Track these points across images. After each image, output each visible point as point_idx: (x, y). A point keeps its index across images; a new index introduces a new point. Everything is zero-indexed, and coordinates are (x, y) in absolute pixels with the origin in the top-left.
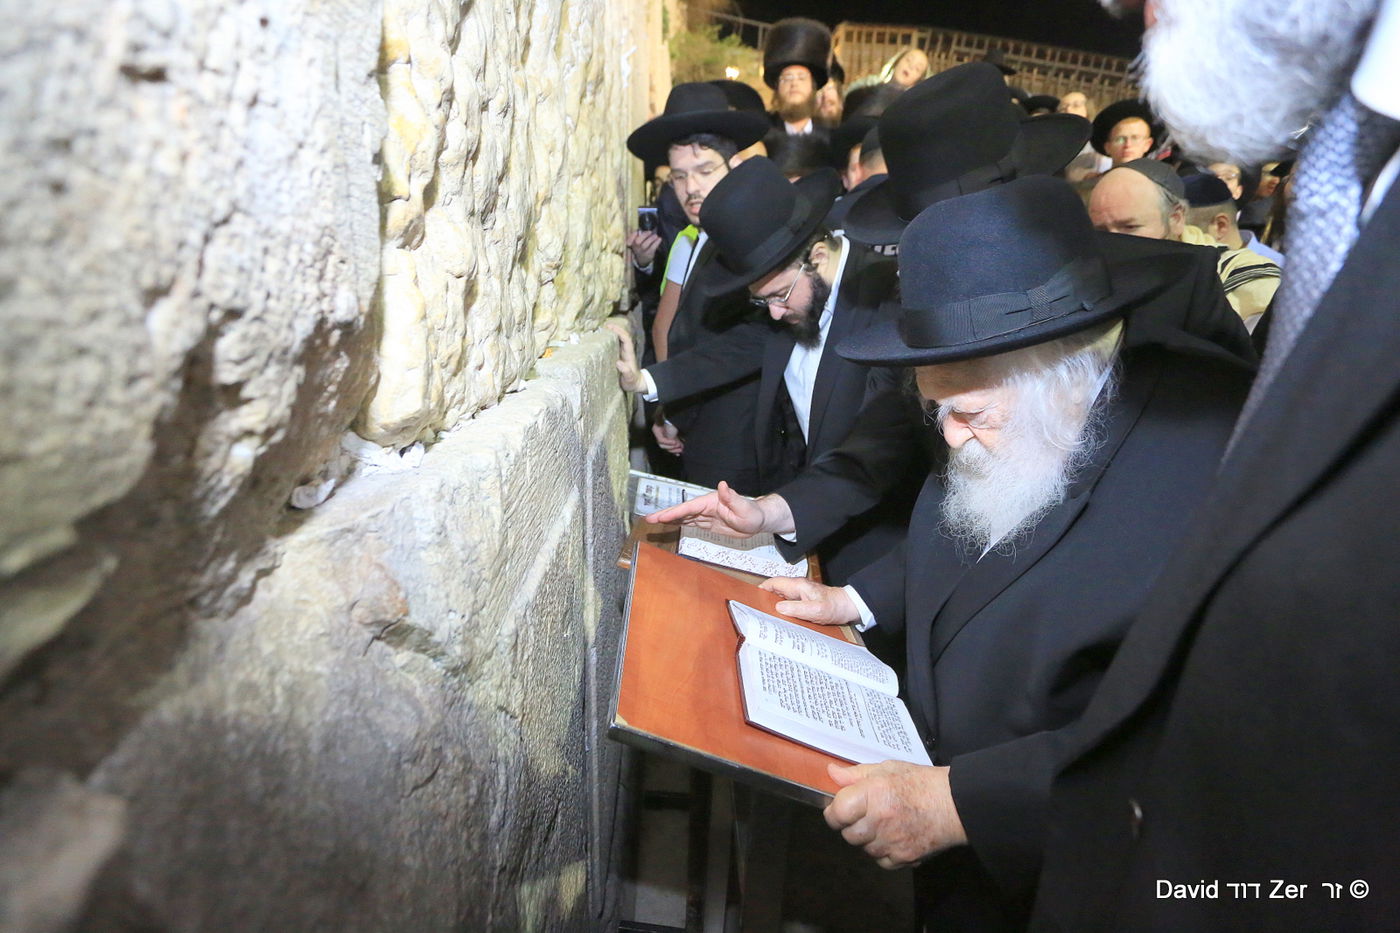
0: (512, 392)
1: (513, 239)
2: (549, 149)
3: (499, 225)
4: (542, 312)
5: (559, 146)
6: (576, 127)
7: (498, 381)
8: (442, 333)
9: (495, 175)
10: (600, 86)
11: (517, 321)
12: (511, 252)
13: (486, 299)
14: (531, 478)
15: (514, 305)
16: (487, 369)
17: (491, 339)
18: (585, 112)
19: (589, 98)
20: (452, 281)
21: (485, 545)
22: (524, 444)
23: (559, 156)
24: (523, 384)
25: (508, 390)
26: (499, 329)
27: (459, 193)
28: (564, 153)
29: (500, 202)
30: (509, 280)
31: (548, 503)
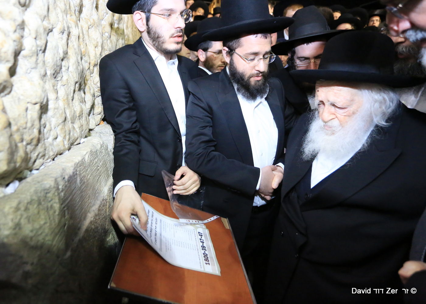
0: (78, 144)
1: (73, 83)
2: (95, 45)
3: (65, 78)
4: (97, 108)
5: (100, 44)
6: (110, 36)
7: (66, 143)
8: (25, 130)
9: (58, 58)
11: (78, 115)
12: (72, 88)
13: (56, 110)
14: (81, 183)
15: (75, 109)
16: (60, 139)
17: (60, 127)
20: (30, 106)
21: (48, 225)
23: (100, 48)
24: (83, 140)
25: (75, 143)
26: (65, 121)
27: (35, 68)
28: (102, 47)
29: (64, 69)
30: (73, 100)
31: (94, 189)
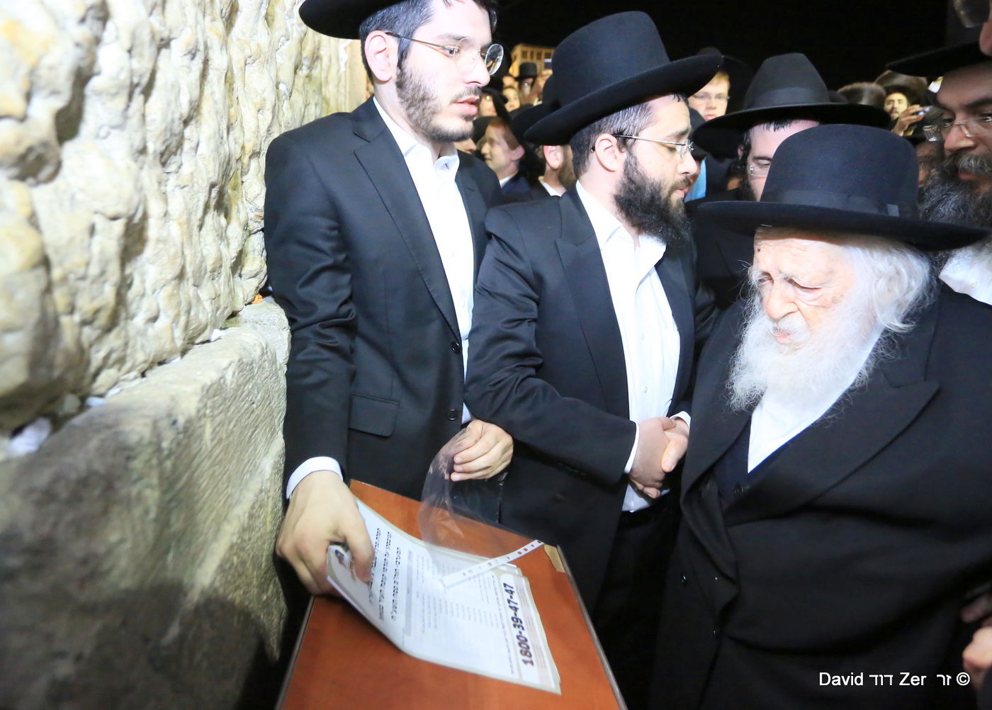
0: (203, 343)
1: (206, 186)
2: (258, 106)
3: (186, 170)
4: (249, 262)
5: (269, 105)
6: (291, 93)
7: (179, 333)
8: (81, 284)
9: (177, 116)
10: (316, 63)
11: (209, 268)
12: (203, 198)
13: (161, 246)
14: (212, 440)
15: (205, 252)
16: (163, 322)
17: (168, 289)
18: (300, 82)
19: (303, 72)
20: (101, 223)
21: (128, 545)
22: (201, 405)
23: (268, 115)
24: (217, 333)
25: (198, 340)
26: (181, 276)
27: (120, 127)
28: (273, 112)
29: (187, 146)
30: (201, 227)
31: (239, 462)
